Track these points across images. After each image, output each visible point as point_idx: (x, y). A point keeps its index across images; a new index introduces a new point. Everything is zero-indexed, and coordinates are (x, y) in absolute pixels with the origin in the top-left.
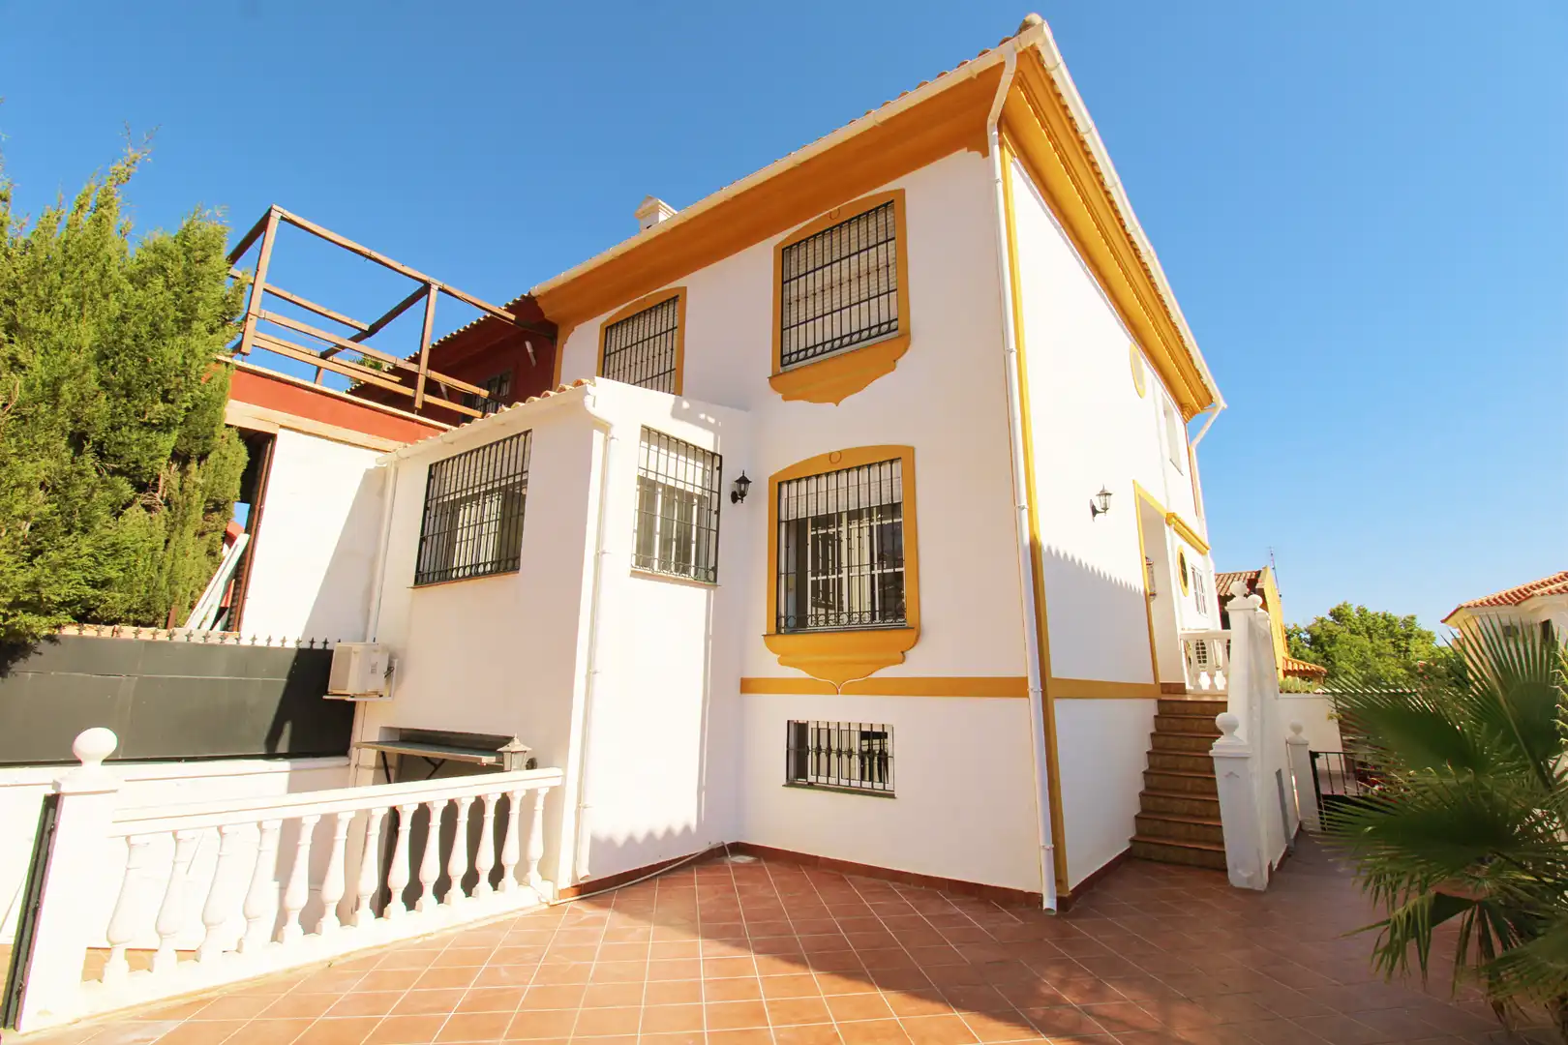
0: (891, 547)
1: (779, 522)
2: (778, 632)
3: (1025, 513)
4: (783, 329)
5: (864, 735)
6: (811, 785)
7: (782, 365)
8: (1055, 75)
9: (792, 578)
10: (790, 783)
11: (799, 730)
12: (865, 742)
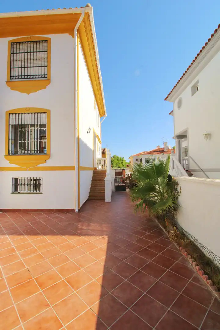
0: (42, 135)
1: (9, 125)
2: (9, 154)
3: (77, 130)
4: (11, 68)
5: (34, 180)
6: (19, 193)
7: (10, 79)
8: (92, 24)
9: (13, 141)
10: (13, 193)
11: (16, 180)
12: (35, 181)
